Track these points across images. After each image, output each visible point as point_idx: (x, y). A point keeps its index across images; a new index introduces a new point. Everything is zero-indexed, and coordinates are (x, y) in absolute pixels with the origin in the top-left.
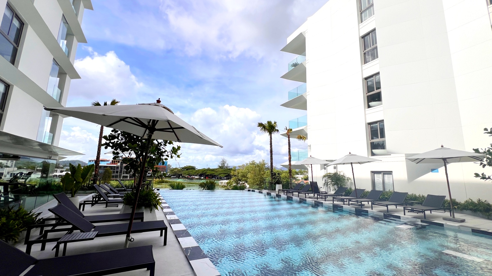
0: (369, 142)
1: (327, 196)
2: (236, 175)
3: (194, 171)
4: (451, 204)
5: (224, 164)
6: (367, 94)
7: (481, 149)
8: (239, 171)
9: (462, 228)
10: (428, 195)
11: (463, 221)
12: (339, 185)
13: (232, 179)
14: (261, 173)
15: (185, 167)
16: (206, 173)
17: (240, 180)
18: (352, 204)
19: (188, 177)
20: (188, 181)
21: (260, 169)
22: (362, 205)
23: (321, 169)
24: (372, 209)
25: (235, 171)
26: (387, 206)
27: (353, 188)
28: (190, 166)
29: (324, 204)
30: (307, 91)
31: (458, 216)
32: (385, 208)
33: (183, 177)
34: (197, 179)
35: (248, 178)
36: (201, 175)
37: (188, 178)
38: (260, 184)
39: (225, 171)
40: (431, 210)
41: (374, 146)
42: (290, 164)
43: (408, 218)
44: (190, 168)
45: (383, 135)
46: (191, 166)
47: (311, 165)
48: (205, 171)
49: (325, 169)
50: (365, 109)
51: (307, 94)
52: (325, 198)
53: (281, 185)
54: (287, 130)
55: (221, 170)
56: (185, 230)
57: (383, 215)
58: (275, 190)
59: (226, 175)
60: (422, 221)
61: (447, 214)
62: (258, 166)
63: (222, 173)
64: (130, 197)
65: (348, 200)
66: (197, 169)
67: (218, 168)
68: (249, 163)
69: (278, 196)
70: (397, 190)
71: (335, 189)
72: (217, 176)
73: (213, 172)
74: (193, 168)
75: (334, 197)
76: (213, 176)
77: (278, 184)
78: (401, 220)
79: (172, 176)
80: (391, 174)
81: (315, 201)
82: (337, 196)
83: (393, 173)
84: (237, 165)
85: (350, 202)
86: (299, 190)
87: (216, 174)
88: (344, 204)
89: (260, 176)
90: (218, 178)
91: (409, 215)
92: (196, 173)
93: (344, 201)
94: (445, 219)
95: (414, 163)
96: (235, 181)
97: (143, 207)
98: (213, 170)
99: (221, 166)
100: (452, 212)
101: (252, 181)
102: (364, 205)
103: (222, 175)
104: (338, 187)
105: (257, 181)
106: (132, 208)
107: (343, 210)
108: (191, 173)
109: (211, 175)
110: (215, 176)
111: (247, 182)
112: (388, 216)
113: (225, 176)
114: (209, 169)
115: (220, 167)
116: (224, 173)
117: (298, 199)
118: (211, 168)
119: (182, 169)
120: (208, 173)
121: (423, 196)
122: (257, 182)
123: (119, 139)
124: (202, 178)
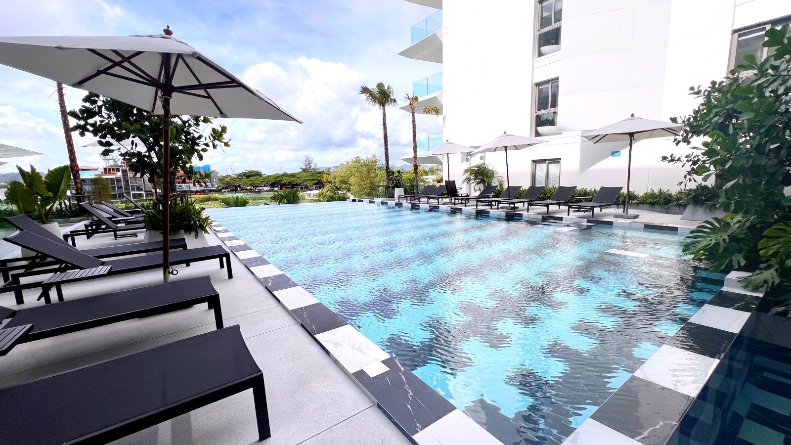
0: (534, 115)
1: (469, 199)
2: (331, 182)
3: (261, 179)
4: (627, 198)
5: (309, 164)
6: (539, 31)
7: (681, 117)
8: (335, 174)
9: (634, 225)
10: (602, 187)
11: (636, 217)
12: (486, 184)
13: (325, 188)
14: (370, 176)
15: (243, 172)
16: (281, 181)
17: (338, 189)
18: (502, 208)
19: (251, 189)
20: (254, 195)
21: (368, 170)
22: (515, 208)
23: (462, 162)
24: (528, 212)
25: (329, 175)
26: (547, 206)
27: (505, 186)
28: (252, 172)
29: (463, 211)
30: (444, 27)
31: (632, 212)
32: (544, 209)
33: (242, 190)
34: (267, 191)
35: (350, 184)
36: (273, 185)
37: (251, 191)
38: (370, 192)
39: (312, 175)
40: (601, 207)
41: (540, 122)
42: (415, 157)
43: (572, 218)
44: (252, 174)
45: (554, 104)
46: (254, 171)
47: (448, 154)
48: (279, 177)
49: (467, 160)
50: (533, 58)
51: (444, 31)
52: (466, 203)
53: (402, 189)
54: (409, 99)
55: (305, 174)
56: (260, 257)
57: (541, 218)
58: (393, 197)
59: (315, 182)
60: (588, 221)
61: (620, 211)
62: (365, 165)
63: (308, 180)
64: (155, 217)
65: (497, 202)
66: (264, 176)
67: (301, 172)
68: (350, 160)
69: (399, 205)
70: (564, 184)
71: (480, 190)
72: (301, 184)
73: (294, 179)
74: (257, 174)
75: (478, 200)
76: (294, 185)
77: (398, 187)
78: (563, 222)
79: (223, 188)
80: (559, 162)
81: (451, 208)
82: (482, 198)
83: (562, 161)
84: (331, 166)
85: (500, 205)
86: (428, 194)
87: (298, 182)
88: (491, 209)
89: (369, 181)
90: (302, 188)
91: (574, 215)
92: (264, 182)
93: (491, 205)
94: (616, 216)
95: (591, 143)
96: (330, 190)
97: (183, 231)
98: (293, 175)
99: (304, 168)
100: (626, 206)
101: (358, 189)
102: (518, 207)
103: (309, 183)
104: (485, 186)
105: (366, 188)
106: (162, 233)
107: (489, 216)
108: (256, 182)
109: (290, 183)
110: (297, 185)
111: (349, 191)
112: (547, 218)
113: (314, 185)
114: (285, 175)
115: (304, 170)
116: (311, 180)
117: (428, 207)
118: (289, 172)
119: (240, 176)
120: (286, 181)
121: (595, 191)
122: (366, 190)
123: (102, 117)
124: (276, 189)
